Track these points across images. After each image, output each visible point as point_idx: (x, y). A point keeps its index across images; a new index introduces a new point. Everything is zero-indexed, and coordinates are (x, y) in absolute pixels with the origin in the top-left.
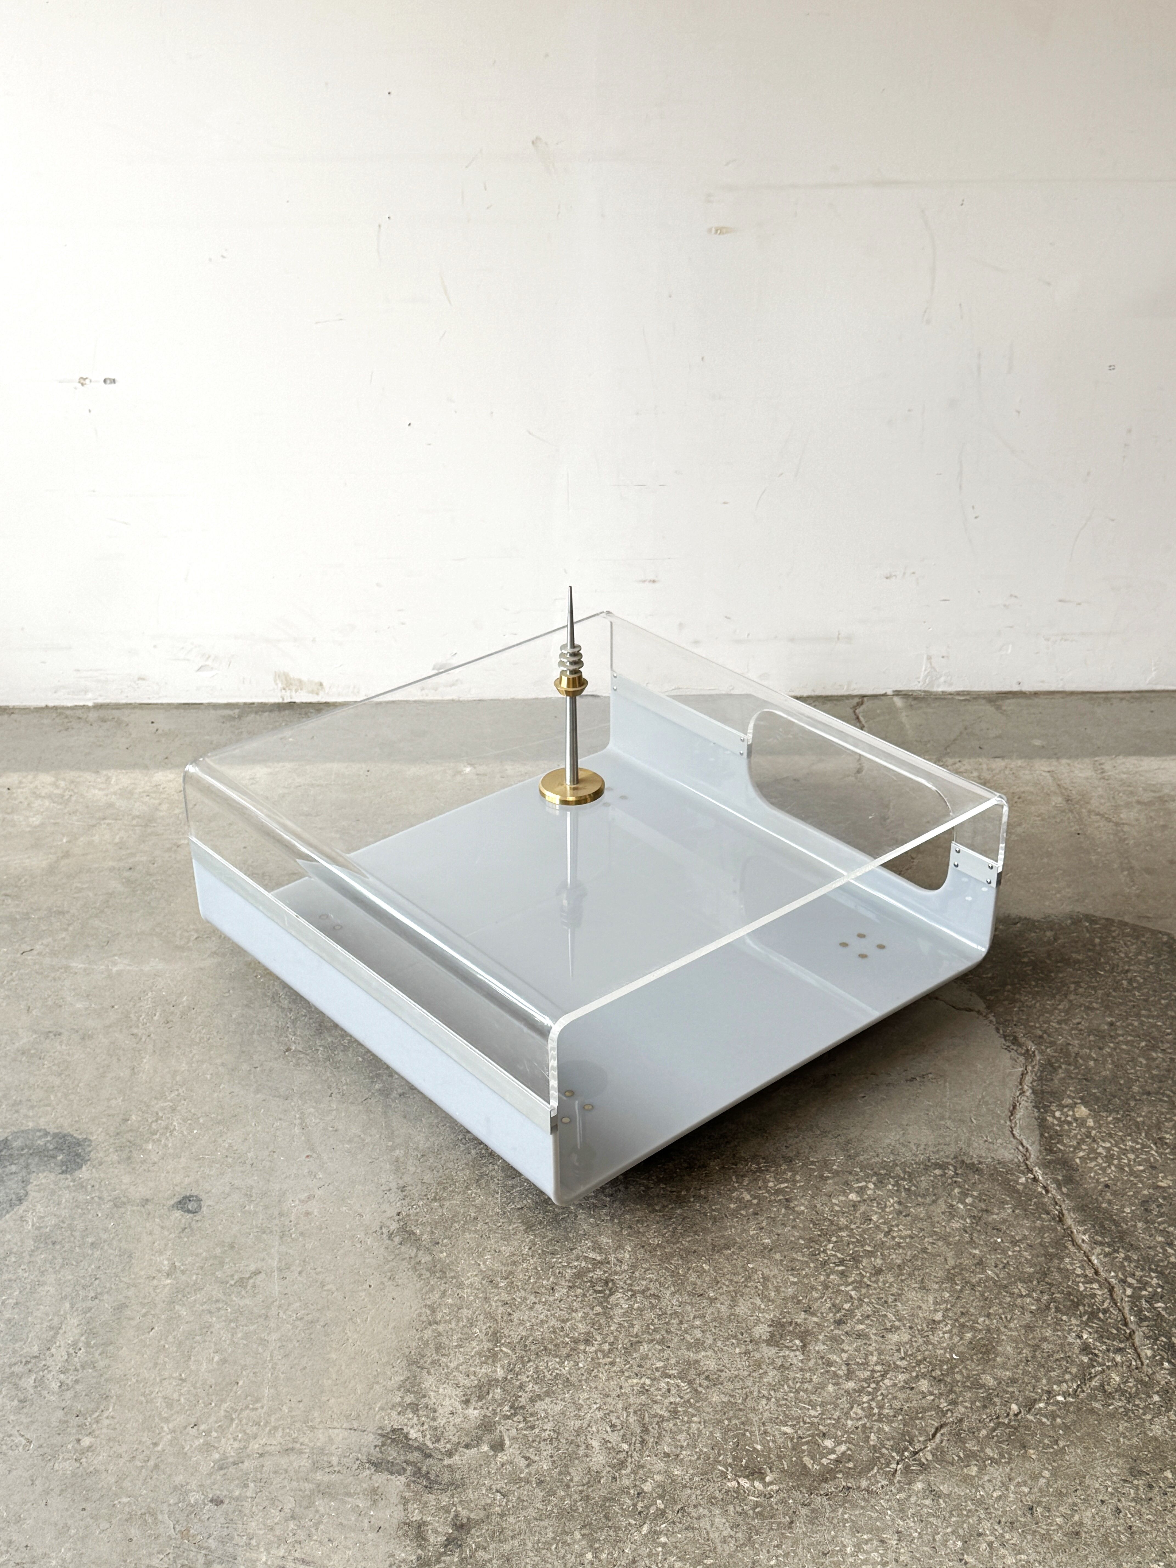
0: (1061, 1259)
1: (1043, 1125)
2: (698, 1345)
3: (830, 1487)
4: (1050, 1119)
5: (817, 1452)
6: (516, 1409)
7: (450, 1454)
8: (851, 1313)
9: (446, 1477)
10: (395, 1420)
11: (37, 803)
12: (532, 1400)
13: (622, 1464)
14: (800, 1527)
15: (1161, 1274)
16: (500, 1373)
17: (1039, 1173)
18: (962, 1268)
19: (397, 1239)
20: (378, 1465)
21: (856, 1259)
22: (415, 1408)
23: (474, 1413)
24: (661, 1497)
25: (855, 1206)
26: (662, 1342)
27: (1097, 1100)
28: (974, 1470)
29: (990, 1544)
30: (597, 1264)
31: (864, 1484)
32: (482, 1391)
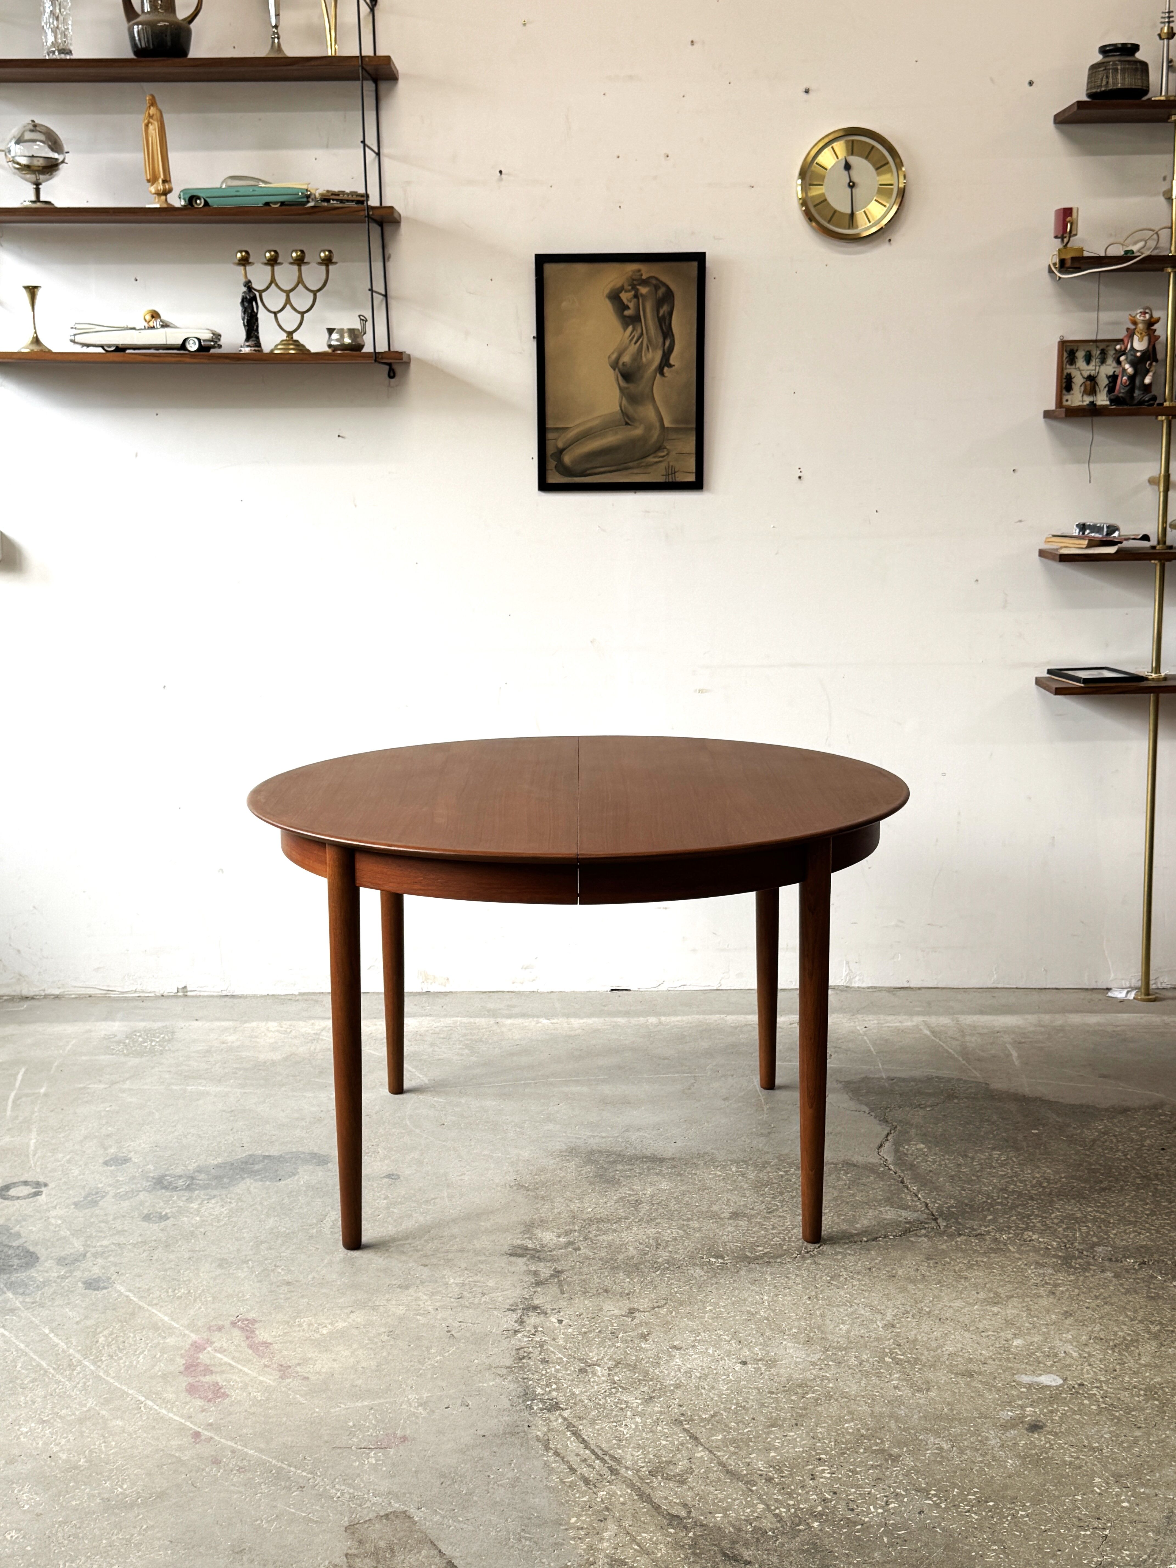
0: (899, 1194)
1: (897, 1151)
2: (689, 1220)
3: (760, 1261)
4: (901, 1149)
5: (752, 1250)
6: (586, 1239)
7: (550, 1251)
8: (777, 1210)
9: (549, 1258)
10: (519, 1242)
11: (270, 1034)
12: (596, 1236)
13: (645, 1254)
14: (742, 1273)
15: (955, 1200)
16: (577, 1228)
17: (892, 1167)
18: (842, 1196)
19: (515, 1188)
20: (511, 1255)
21: (781, 1193)
22: (530, 1239)
23: (563, 1240)
24: (668, 1263)
25: (782, 1176)
26: (668, 1218)
27: (930, 1142)
28: (840, 1257)
29: (846, 1279)
30: (630, 1195)
31: (779, 1260)
32: (567, 1233)
